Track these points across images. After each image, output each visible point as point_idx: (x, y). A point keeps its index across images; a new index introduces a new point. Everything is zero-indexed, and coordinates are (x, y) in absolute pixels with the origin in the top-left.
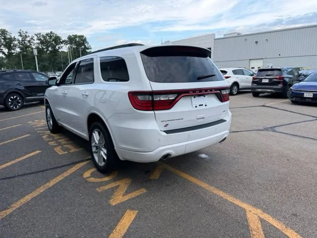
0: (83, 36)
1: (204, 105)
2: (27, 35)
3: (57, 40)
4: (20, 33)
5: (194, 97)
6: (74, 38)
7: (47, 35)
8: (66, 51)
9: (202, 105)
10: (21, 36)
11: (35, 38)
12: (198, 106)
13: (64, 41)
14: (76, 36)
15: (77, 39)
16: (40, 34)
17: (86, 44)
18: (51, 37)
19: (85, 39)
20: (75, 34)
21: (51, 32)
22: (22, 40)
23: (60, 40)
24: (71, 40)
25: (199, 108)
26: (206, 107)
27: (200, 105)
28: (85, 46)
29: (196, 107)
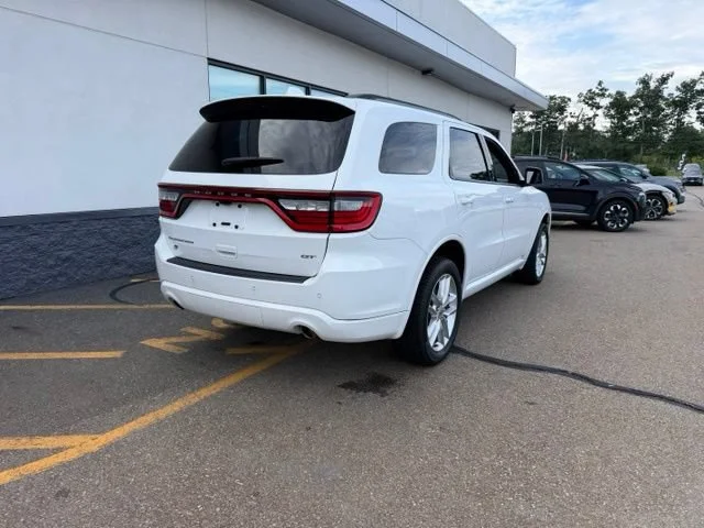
1: (233, 225)
5: (218, 205)
9: (229, 224)
12: (219, 223)
25: (220, 228)
26: (238, 231)
27: (223, 224)
29: (214, 225)
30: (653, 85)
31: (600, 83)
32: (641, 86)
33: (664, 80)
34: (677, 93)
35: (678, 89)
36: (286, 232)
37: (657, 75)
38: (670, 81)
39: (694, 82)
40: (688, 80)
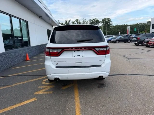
0: (109, 19)
1: (81, 56)
2: (86, 20)
3: (97, 21)
4: (83, 20)
5: (75, 51)
6: (105, 20)
7: (93, 20)
8: (102, 26)
10: (83, 21)
11: (89, 21)
13: (100, 22)
14: (106, 19)
15: (106, 20)
16: (90, 20)
17: (110, 22)
18: (95, 20)
19: (110, 20)
20: (105, 18)
21: (95, 18)
22: (84, 23)
23: (99, 21)
24: (104, 21)
27: (78, 56)
28: (110, 23)
29: (75, 56)
30: (68, 22)
31: (58, 21)
32: (66, 22)
33: (69, 21)
34: (72, 24)
35: (72, 23)
36: (96, 56)
37: (68, 20)
38: (70, 21)
39: (74, 22)
40: (73, 21)
